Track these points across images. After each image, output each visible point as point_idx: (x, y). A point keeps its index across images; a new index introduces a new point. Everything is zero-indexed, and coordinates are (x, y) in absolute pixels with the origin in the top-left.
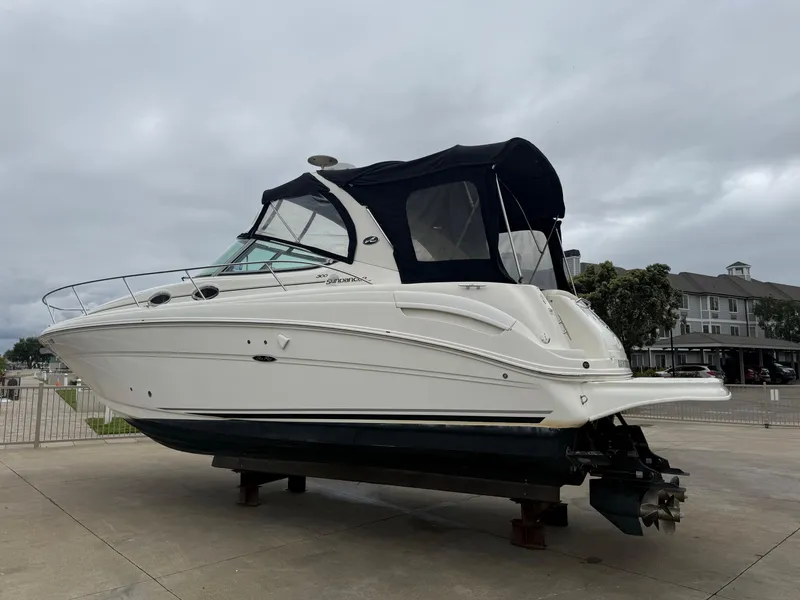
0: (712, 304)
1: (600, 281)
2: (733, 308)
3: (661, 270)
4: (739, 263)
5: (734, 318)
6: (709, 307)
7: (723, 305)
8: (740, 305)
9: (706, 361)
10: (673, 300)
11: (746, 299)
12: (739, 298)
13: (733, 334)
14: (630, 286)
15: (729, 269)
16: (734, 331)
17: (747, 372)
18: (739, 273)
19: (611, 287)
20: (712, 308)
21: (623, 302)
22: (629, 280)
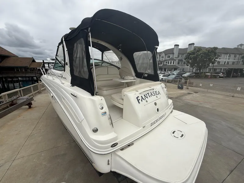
0: (229, 56)
1: (197, 52)
2: (235, 57)
3: (216, 48)
4: (242, 44)
5: (234, 59)
6: (228, 56)
7: (232, 56)
8: (238, 56)
9: (222, 71)
10: (216, 57)
11: (240, 54)
12: (238, 54)
13: (232, 64)
14: (205, 53)
15: (238, 46)
16: (233, 63)
17: (233, 74)
18: (241, 47)
19: (199, 54)
20: (229, 57)
21: (201, 57)
22: (205, 52)
